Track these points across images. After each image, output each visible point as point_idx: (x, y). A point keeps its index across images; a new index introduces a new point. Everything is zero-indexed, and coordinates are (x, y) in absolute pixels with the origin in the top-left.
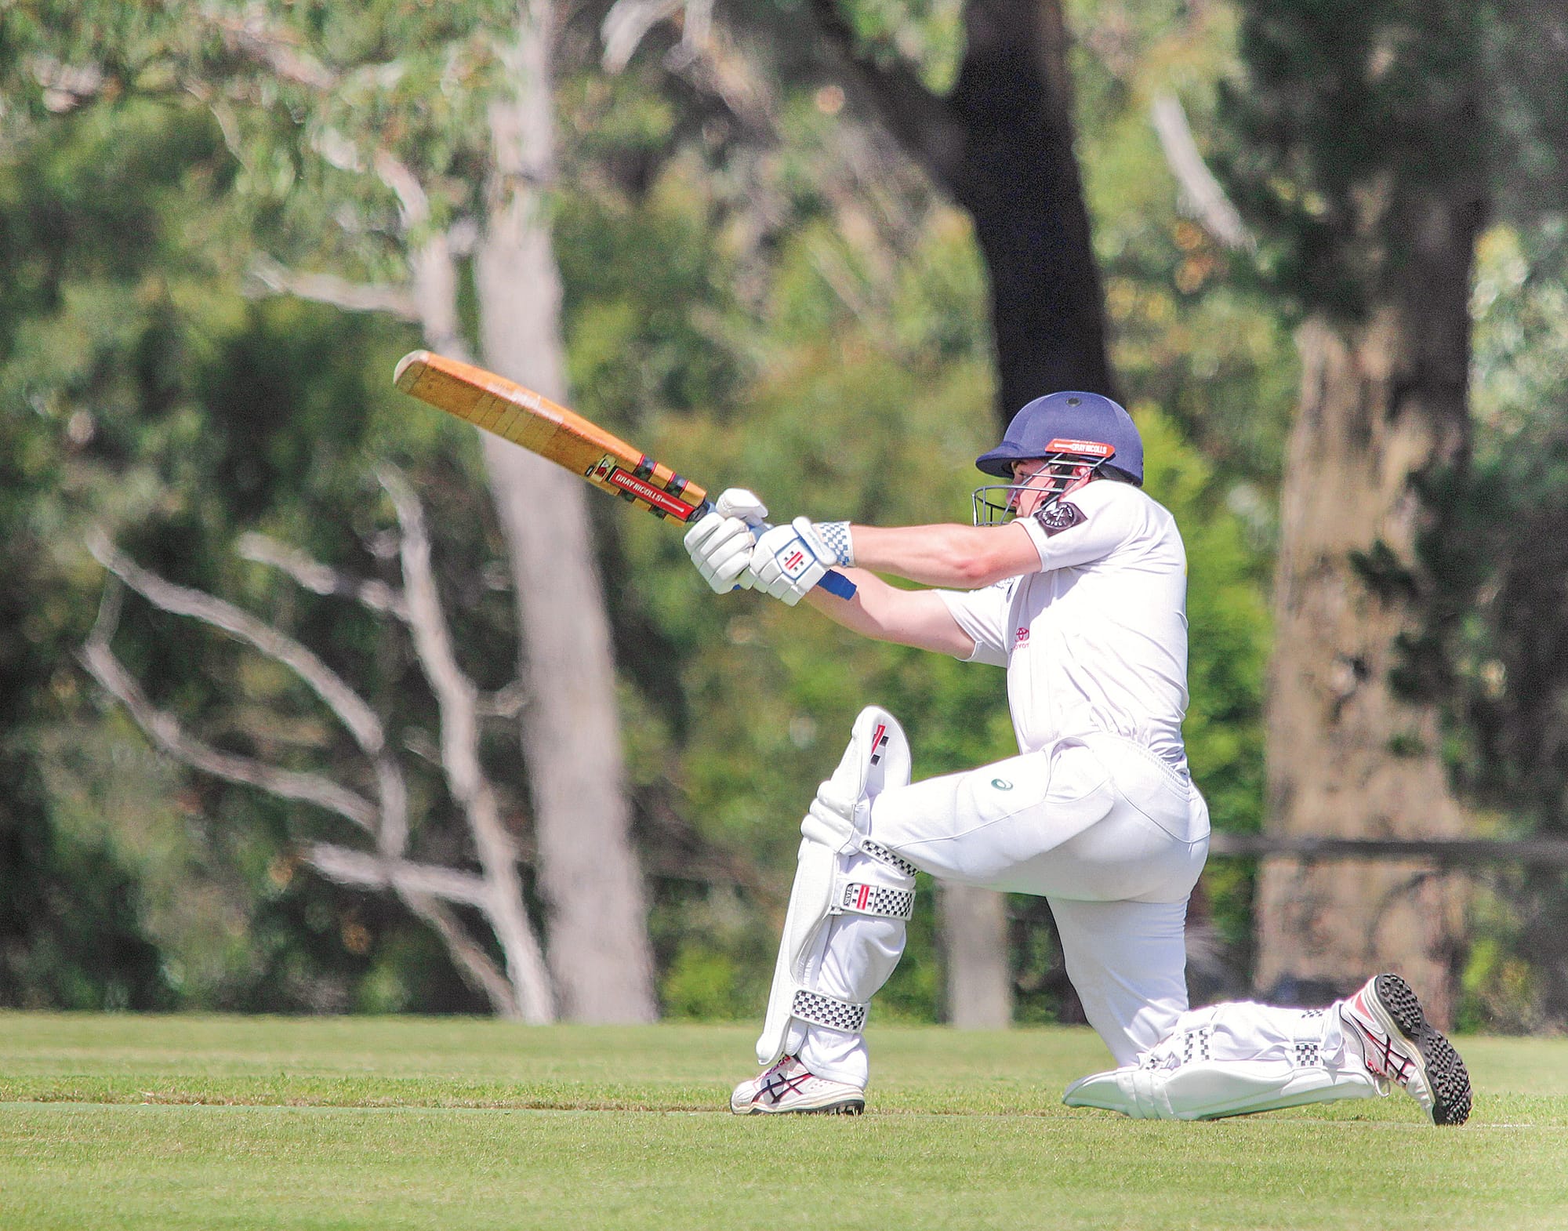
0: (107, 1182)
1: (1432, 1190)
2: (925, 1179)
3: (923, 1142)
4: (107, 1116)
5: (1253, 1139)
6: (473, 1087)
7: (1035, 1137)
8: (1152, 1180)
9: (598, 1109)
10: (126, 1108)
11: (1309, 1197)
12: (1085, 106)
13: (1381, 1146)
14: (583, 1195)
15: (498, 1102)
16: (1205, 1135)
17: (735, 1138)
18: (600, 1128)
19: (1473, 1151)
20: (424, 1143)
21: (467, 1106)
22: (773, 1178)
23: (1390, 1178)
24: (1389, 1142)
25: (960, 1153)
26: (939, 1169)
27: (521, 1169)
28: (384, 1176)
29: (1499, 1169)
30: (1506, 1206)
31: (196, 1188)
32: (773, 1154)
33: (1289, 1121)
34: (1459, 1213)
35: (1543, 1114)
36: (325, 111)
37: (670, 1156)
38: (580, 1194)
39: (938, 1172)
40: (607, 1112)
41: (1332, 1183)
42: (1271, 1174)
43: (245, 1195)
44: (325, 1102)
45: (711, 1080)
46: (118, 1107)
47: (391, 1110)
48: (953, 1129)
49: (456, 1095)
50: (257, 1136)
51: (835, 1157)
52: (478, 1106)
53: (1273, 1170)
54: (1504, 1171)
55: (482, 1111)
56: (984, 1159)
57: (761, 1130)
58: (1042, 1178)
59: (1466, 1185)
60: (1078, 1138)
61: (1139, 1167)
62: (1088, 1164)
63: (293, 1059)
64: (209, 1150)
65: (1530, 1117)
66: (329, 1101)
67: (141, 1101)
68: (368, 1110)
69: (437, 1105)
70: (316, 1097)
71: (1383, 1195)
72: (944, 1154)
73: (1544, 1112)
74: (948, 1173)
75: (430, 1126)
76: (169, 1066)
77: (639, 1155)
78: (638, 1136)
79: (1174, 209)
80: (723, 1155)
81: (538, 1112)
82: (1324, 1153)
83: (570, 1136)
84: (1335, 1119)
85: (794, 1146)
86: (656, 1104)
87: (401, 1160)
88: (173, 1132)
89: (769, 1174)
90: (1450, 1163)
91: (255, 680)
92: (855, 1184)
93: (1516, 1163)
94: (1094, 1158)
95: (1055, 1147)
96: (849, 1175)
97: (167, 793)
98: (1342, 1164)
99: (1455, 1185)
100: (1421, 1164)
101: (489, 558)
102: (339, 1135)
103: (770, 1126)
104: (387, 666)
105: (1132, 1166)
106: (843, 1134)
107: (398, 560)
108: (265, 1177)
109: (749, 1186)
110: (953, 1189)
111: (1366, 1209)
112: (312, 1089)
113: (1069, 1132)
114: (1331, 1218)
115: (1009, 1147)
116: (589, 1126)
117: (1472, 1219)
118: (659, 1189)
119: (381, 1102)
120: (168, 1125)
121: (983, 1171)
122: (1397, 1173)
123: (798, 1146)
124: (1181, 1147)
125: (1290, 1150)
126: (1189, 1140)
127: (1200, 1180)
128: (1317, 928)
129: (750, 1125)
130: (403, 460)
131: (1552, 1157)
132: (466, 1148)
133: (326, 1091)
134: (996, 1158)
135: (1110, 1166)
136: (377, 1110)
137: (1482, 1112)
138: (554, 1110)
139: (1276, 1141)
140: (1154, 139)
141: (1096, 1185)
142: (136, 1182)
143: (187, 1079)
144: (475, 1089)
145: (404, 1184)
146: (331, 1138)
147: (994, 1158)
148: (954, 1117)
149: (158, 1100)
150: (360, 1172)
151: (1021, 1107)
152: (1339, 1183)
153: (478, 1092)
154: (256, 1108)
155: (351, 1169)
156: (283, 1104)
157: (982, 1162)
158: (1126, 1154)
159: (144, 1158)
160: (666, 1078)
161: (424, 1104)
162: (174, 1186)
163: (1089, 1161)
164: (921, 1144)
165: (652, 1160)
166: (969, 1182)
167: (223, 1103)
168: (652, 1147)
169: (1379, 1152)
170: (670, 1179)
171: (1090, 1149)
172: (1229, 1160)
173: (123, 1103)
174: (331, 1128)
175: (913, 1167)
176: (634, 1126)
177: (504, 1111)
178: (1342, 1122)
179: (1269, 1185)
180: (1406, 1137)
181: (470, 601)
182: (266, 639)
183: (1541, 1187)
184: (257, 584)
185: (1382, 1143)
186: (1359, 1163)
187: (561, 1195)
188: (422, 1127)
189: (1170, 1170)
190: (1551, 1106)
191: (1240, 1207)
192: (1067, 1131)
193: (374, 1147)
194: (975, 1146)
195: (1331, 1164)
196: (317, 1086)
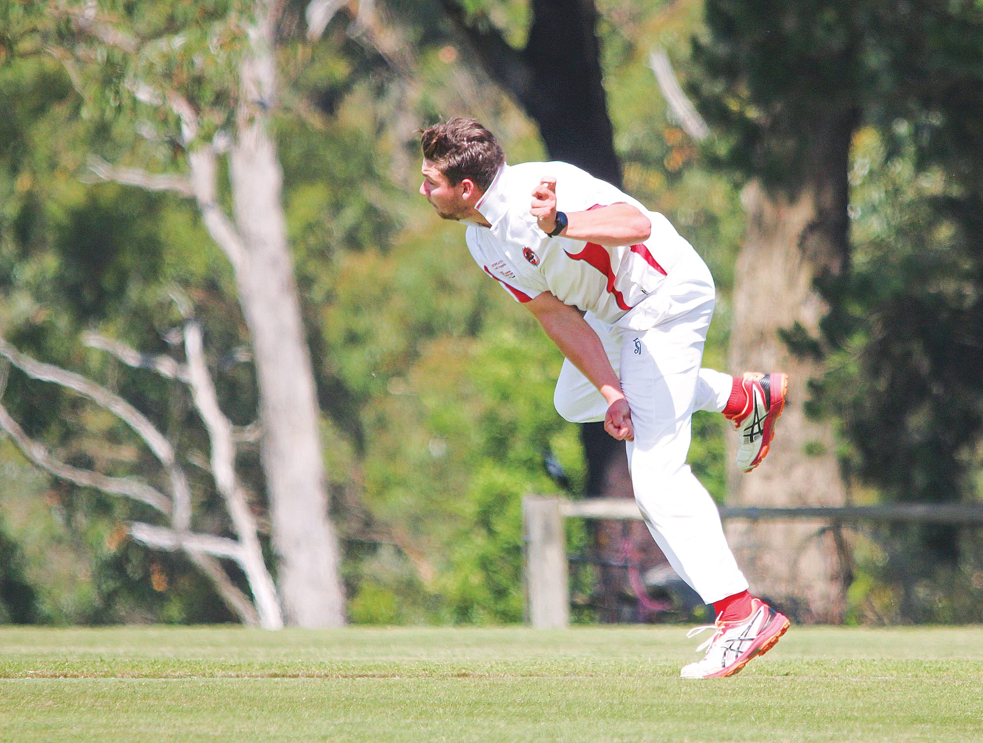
0: (6, 725)
1: (835, 717)
2: (518, 716)
3: (516, 693)
4: (5, 685)
5: (722, 688)
6: (234, 664)
7: (587, 688)
8: (660, 714)
9: (313, 677)
10: (18, 680)
11: (758, 722)
12: (610, 56)
13: (803, 691)
14: (304, 728)
15: (250, 674)
16: (693, 687)
17: (399, 693)
18: (314, 688)
19: (860, 694)
20: (204, 699)
21: (231, 677)
22: (423, 716)
23: (809, 710)
24: (807, 689)
25: (540, 700)
26: (527, 710)
27: (265, 713)
28: (179, 719)
29: (876, 704)
30: (881, 726)
31: (61, 728)
32: (423, 702)
33: (744, 677)
34: (852, 731)
35: (903, 671)
36: (136, 65)
37: (358, 704)
38: (302, 728)
39: (527, 711)
40: (318, 679)
41: (772, 714)
42: (734, 710)
43: (92, 731)
44: (141, 675)
45: (384, 658)
46: (12, 680)
47: (183, 679)
48: (535, 685)
49: (223, 670)
50: (99, 696)
51: (462, 703)
52: (238, 676)
53: (736, 707)
54: (879, 706)
55: (240, 679)
56: (555, 703)
57: (415, 688)
58: (591, 713)
59: (856, 714)
60: (614, 689)
61: (652, 706)
62: (620, 705)
63: (121, 651)
64: (69, 705)
65: (894, 672)
66: (144, 675)
67: (26, 676)
68: (169, 680)
69: (212, 675)
70: (136, 672)
71: (804, 721)
72: (529, 700)
73: (903, 669)
74: (532, 712)
75: (208, 689)
76: (44, 656)
77: (339, 704)
78: (338, 693)
79: (665, 120)
80: (392, 703)
81: (276, 679)
82: (767, 696)
83: (295, 693)
84: (773, 675)
85: (436, 697)
86: (349, 673)
87: (190, 710)
88: (47, 694)
89: (421, 714)
90: (846, 702)
91: (94, 422)
92: (475, 719)
93: (886, 701)
94: (624, 701)
95: (599, 694)
96: (471, 714)
97: (40, 491)
98: (778, 702)
99: (849, 714)
100: (827, 702)
101: (239, 343)
102: (151, 695)
103: (421, 685)
104: (175, 411)
105: (647, 705)
106: (466, 689)
107: (183, 345)
108: (104, 721)
109: (408, 721)
110: (536, 721)
111: (794, 729)
112: (133, 667)
113: (608, 686)
114: (771, 735)
115: (570, 695)
116: (307, 686)
117: (859, 734)
118: (351, 724)
119: (177, 674)
120: (44, 691)
121: (554, 710)
122: (813, 708)
123: (439, 697)
124: (678, 694)
125: (746, 694)
126: (683, 690)
127: (690, 714)
128: (759, 564)
129: (408, 684)
130: (185, 283)
131: (909, 697)
132: (231, 702)
133: (142, 668)
134: (563, 702)
135: (633, 706)
136: (175, 680)
137: (865, 670)
138: (285, 678)
139: (737, 689)
140: (652, 75)
141: (626, 717)
142: (24, 725)
143: (55, 663)
144: (235, 666)
145: (192, 724)
146: (146, 696)
147: (561, 702)
148: (536, 678)
149: (37, 675)
150: (164, 717)
151: (577, 672)
152: (776, 714)
153: (237, 667)
154: (99, 679)
155: (159, 715)
156: (115, 676)
157: (553, 704)
158: (644, 698)
159: (29, 711)
160: (355, 658)
161: (204, 675)
162: (47, 727)
163: (621, 703)
164: (515, 694)
165: (347, 707)
166: (546, 716)
167: (78, 677)
168: (347, 699)
169: (801, 695)
170: (359, 718)
171: (621, 696)
172: (707, 701)
173: (16, 678)
174: (146, 690)
175: (510, 708)
176: (336, 686)
177: (254, 679)
178: (778, 677)
179: (733, 716)
180: (818, 685)
181: (227, 368)
182: (101, 395)
183: (902, 714)
184: (95, 362)
185: (803, 689)
186: (788, 702)
187: (291, 729)
188: (203, 689)
189: (671, 707)
190: (907, 665)
191: (715, 729)
192: (607, 685)
193: (173, 702)
194: (549, 695)
195: (771, 702)
196: (136, 665)
